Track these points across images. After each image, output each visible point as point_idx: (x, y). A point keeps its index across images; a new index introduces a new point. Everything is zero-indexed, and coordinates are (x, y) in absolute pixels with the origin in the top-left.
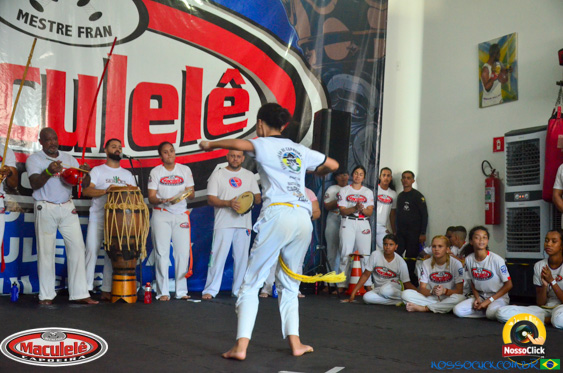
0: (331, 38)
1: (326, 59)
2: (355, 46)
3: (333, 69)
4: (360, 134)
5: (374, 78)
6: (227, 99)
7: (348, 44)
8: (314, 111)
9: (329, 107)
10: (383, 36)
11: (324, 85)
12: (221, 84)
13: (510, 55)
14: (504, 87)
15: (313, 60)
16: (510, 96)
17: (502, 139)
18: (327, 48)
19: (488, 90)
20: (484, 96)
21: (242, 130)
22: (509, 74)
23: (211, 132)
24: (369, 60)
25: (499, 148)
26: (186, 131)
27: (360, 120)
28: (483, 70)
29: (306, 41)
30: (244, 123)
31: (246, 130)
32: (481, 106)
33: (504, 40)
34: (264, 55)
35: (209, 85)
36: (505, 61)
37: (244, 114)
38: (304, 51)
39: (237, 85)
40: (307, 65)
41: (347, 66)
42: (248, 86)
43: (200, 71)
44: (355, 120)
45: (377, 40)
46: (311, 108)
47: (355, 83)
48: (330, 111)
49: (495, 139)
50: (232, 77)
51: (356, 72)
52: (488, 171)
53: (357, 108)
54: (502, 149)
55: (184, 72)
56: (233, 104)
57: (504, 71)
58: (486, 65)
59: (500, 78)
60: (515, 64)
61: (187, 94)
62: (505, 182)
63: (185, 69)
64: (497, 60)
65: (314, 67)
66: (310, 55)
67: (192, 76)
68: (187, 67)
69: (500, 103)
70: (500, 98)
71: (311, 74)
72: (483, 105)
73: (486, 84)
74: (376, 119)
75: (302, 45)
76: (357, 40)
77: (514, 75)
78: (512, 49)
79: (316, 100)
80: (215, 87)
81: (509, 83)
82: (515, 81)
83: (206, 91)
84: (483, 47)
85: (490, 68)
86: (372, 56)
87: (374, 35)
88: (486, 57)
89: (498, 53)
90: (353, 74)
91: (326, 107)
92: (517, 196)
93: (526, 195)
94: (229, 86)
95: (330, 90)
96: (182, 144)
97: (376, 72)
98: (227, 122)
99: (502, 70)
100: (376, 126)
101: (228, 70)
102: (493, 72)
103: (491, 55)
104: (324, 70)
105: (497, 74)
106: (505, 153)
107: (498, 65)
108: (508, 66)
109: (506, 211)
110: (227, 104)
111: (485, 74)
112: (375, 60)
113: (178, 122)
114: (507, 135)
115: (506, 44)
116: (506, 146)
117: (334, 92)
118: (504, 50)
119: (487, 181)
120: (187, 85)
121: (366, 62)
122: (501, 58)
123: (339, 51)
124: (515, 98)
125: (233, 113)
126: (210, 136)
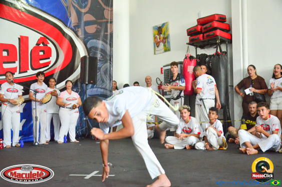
0: (88, 23)
1: (85, 33)
2: (99, 27)
3: (89, 37)
4: (103, 67)
5: (108, 41)
6: (41, 51)
7: (96, 26)
8: (81, 56)
10: (111, 22)
11: (85, 44)
12: (38, 44)
13: (167, 31)
14: (165, 46)
15: (80, 33)
16: (167, 50)
18: (86, 27)
19: (158, 47)
20: (156, 49)
21: (48, 66)
22: (166, 40)
23: (33, 67)
24: (106, 33)
26: (21, 66)
27: (103, 61)
28: (155, 38)
29: (76, 24)
30: (49, 63)
31: (50, 65)
32: (155, 54)
33: (164, 25)
34: (57, 31)
35: (32, 45)
36: (164, 34)
37: (49, 58)
38: (75, 29)
39: (45, 45)
40: (77, 36)
41: (96, 36)
42: (50, 45)
43: (27, 38)
44: (100, 60)
45: (109, 25)
47: (100, 44)
48: (88, 56)
49: (161, 69)
50: (43, 41)
51: (101, 39)
52: (159, 83)
53: (101, 55)
55: (19, 38)
56: (44, 53)
57: (164, 38)
58: (156, 36)
59: (162, 41)
60: (169, 35)
61: (21, 49)
63: (20, 37)
64: (161, 34)
65: (81, 36)
66: (78, 31)
67: (23, 41)
68: (21, 36)
69: (163, 52)
70: (163, 50)
71: (79, 39)
73: (157, 44)
74: (110, 60)
75: (74, 27)
76: (100, 24)
77: (169, 40)
78: (167, 29)
79: (82, 52)
80: (35, 45)
81: (166, 43)
82: (169, 43)
83: (30, 48)
84: (154, 28)
85: (158, 37)
86: (107, 32)
87: (107, 22)
88: (156, 32)
89: (161, 30)
90: (99, 40)
94: (41, 45)
96: (20, 73)
97: (109, 39)
98: (41, 62)
99: (163, 38)
100: (110, 63)
101: (41, 37)
102: (160, 39)
103: (159, 31)
104: (85, 38)
105: (161, 39)
106: (163, 75)
107: (162, 36)
108: (166, 36)
110: (41, 53)
111: (156, 40)
112: (109, 33)
113: (17, 63)
114: (164, 66)
115: (165, 27)
117: (91, 48)
118: (164, 29)
119: (159, 87)
120: (21, 44)
121: (104, 34)
122: (163, 33)
123: (91, 29)
124: (169, 50)
125: (44, 57)
126: (33, 69)
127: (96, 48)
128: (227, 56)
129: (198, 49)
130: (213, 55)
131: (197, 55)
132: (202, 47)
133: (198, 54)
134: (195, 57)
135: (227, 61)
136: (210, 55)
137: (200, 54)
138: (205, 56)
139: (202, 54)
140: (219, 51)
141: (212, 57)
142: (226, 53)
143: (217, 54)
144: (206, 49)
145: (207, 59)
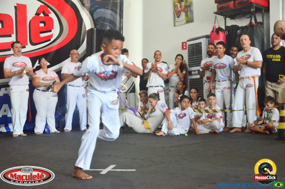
6: (41, 22)
8: (87, 29)
9: (95, 27)
12: (37, 14)
14: (187, 16)
16: (190, 20)
17: (186, 43)
19: (178, 17)
20: (176, 20)
21: (50, 40)
22: (189, 9)
25: (185, 47)
28: (175, 6)
30: (51, 36)
32: (175, 26)
36: (186, 2)
37: (51, 31)
39: (46, 15)
40: (83, 5)
42: (52, 15)
43: (25, 6)
46: (85, 28)
48: (95, 29)
49: (183, 43)
50: (43, 10)
54: (186, 49)
55: (15, 7)
56: (45, 25)
57: (186, 7)
58: (176, 3)
59: (184, 10)
60: (191, 3)
61: (18, 20)
62: (188, 65)
64: (182, 1)
67: (20, 9)
68: (17, 4)
69: (185, 24)
70: (185, 21)
71: (85, 9)
72: (176, 25)
73: (177, 14)
77: (191, 9)
79: (88, 24)
81: (189, 13)
82: (192, 12)
83: (29, 18)
85: (179, 5)
91: (93, 27)
92: (193, 73)
93: (197, 72)
94: (42, 15)
95: (95, 18)
98: (42, 35)
101: (41, 6)
102: (181, 7)
105: (183, 8)
106: (187, 50)
107: (183, 4)
108: (188, 4)
109: (189, 80)
110: (42, 25)
111: (176, 8)
113: (14, 36)
114: (188, 41)
116: (187, 46)
120: (18, 14)
124: (192, 21)
125: (45, 30)
126: (32, 44)
127: (104, 19)
128: (263, 27)
129: (228, 19)
130: (246, 27)
131: (226, 27)
132: (232, 17)
133: (227, 25)
134: (224, 29)
135: (263, 34)
136: (242, 27)
137: (229, 25)
138: (235, 28)
139: (232, 26)
140: (253, 21)
141: (245, 29)
142: (262, 24)
143: (251, 24)
144: (237, 20)
145: (238, 31)
